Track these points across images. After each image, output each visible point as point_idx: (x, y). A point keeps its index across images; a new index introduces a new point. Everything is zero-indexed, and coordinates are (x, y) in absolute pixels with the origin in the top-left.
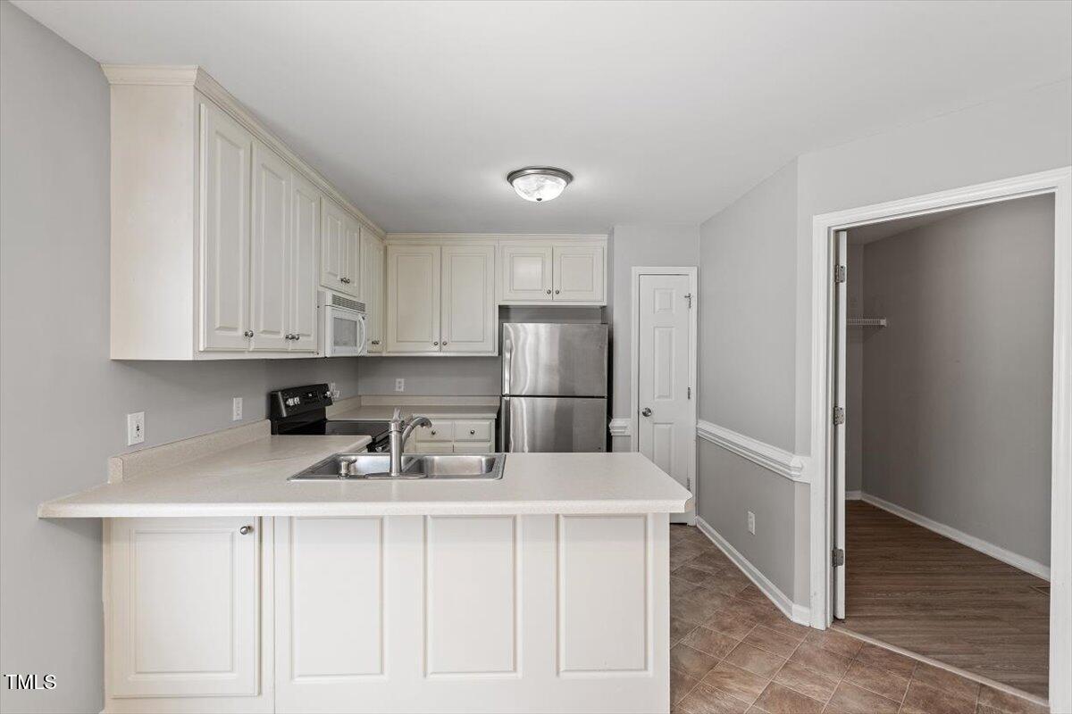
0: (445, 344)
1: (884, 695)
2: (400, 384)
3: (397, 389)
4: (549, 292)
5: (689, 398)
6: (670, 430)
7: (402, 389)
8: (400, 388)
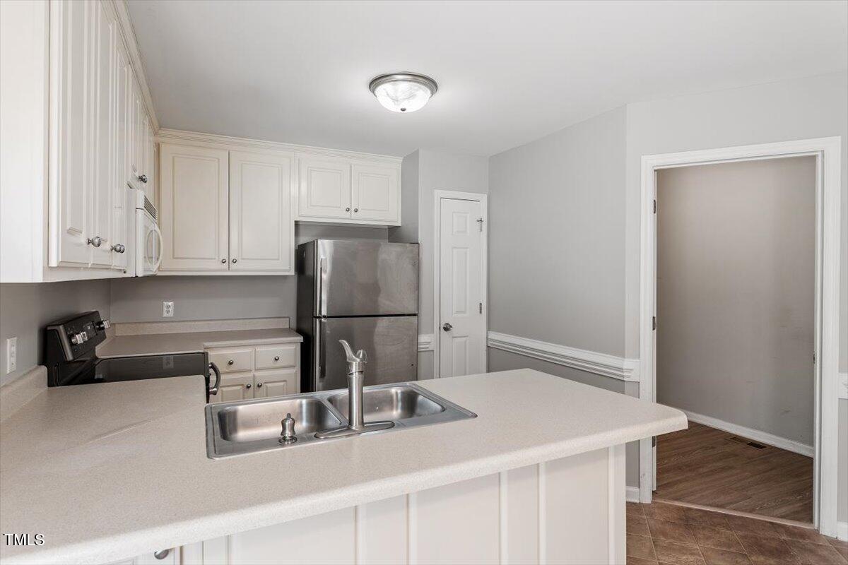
0: (235, 261)
1: (732, 550)
2: (168, 308)
3: (165, 314)
4: (348, 210)
5: (481, 312)
6: (465, 342)
7: (171, 314)
8: (168, 312)
